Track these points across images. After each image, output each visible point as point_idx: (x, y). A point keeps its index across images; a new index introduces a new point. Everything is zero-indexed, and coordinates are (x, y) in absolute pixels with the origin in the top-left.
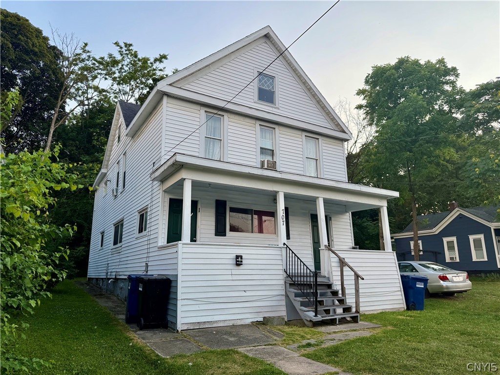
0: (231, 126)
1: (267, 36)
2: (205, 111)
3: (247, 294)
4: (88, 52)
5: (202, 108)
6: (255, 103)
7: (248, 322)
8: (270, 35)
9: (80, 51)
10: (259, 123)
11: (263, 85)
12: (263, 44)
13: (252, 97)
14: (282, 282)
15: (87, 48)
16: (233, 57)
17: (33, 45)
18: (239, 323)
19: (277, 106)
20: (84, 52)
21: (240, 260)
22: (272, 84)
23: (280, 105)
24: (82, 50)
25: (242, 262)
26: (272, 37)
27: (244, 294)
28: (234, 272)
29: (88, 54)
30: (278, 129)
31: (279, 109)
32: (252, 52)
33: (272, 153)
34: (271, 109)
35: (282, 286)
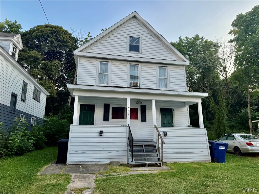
0: (113, 67)
1: (135, 17)
2: (99, 61)
3: (105, 149)
4: (91, 36)
5: (97, 60)
6: (127, 53)
7: (104, 163)
8: (136, 16)
9: (87, 37)
10: (129, 63)
11: (132, 43)
12: (133, 21)
13: (126, 50)
14: (126, 144)
15: (90, 35)
16: (115, 31)
17: (64, 38)
18: (99, 163)
19: (140, 53)
20: (89, 37)
21: (101, 133)
22: (138, 41)
23: (142, 52)
24: (88, 36)
25: (102, 134)
26: (137, 17)
27: (103, 149)
28: (98, 139)
29: (91, 37)
30: (141, 65)
31: (141, 54)
32: (126, 27)
33: (137, 77)
34: (137, 55)
35: (125, 146)
